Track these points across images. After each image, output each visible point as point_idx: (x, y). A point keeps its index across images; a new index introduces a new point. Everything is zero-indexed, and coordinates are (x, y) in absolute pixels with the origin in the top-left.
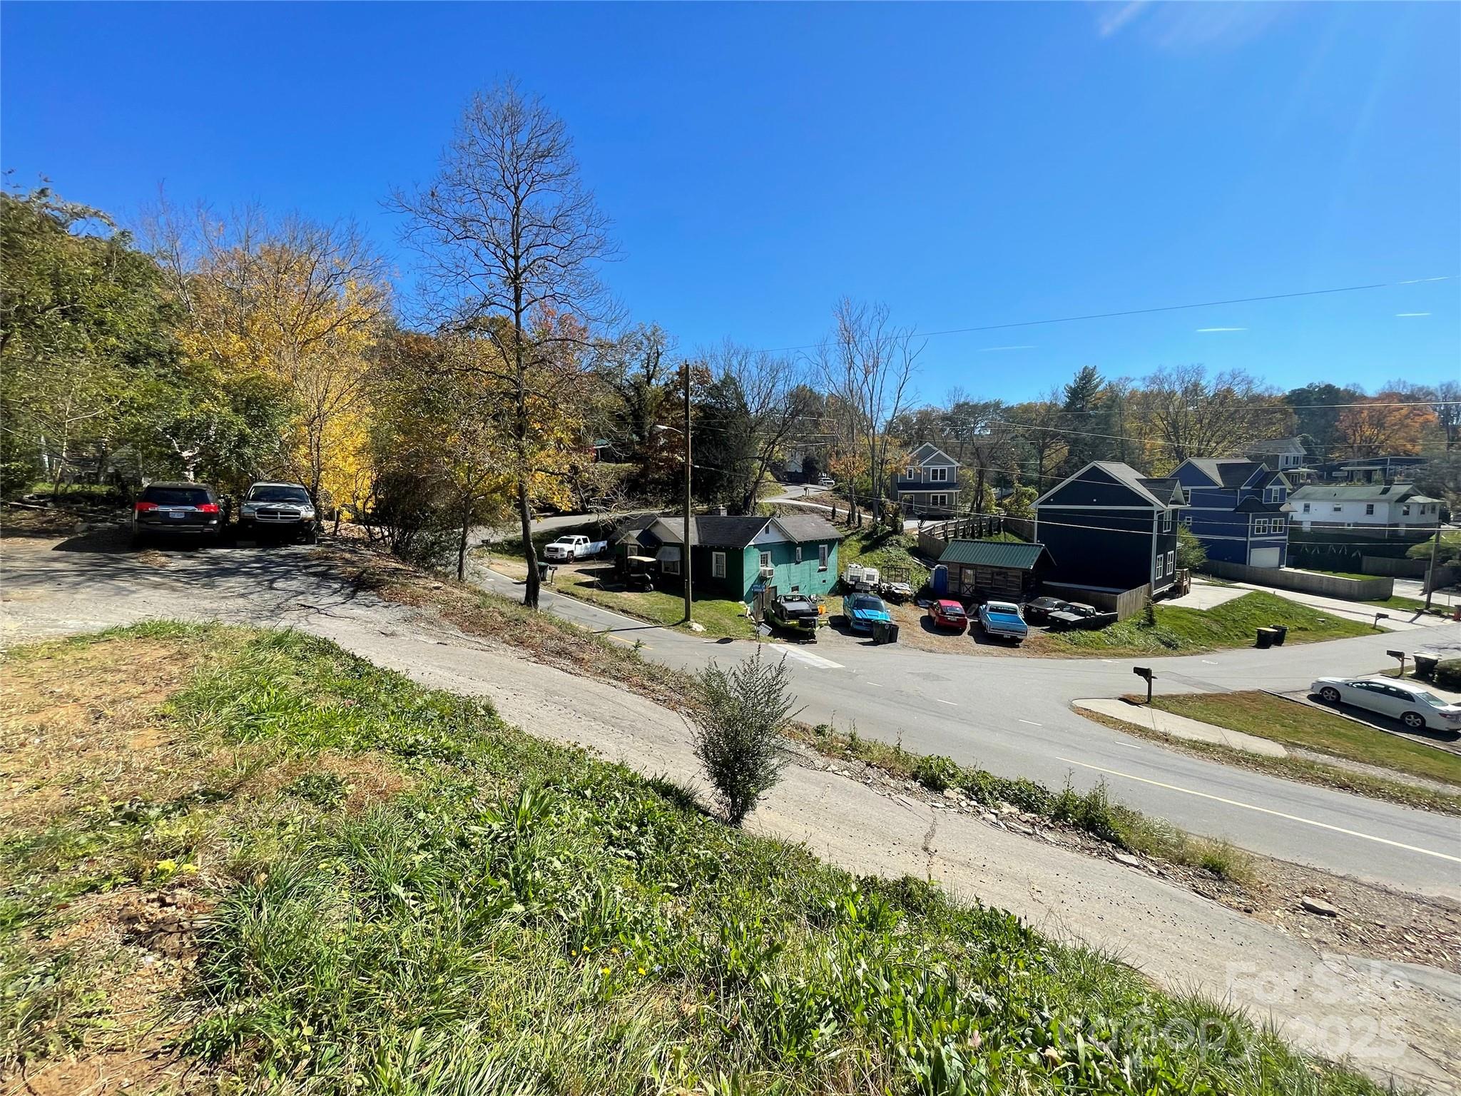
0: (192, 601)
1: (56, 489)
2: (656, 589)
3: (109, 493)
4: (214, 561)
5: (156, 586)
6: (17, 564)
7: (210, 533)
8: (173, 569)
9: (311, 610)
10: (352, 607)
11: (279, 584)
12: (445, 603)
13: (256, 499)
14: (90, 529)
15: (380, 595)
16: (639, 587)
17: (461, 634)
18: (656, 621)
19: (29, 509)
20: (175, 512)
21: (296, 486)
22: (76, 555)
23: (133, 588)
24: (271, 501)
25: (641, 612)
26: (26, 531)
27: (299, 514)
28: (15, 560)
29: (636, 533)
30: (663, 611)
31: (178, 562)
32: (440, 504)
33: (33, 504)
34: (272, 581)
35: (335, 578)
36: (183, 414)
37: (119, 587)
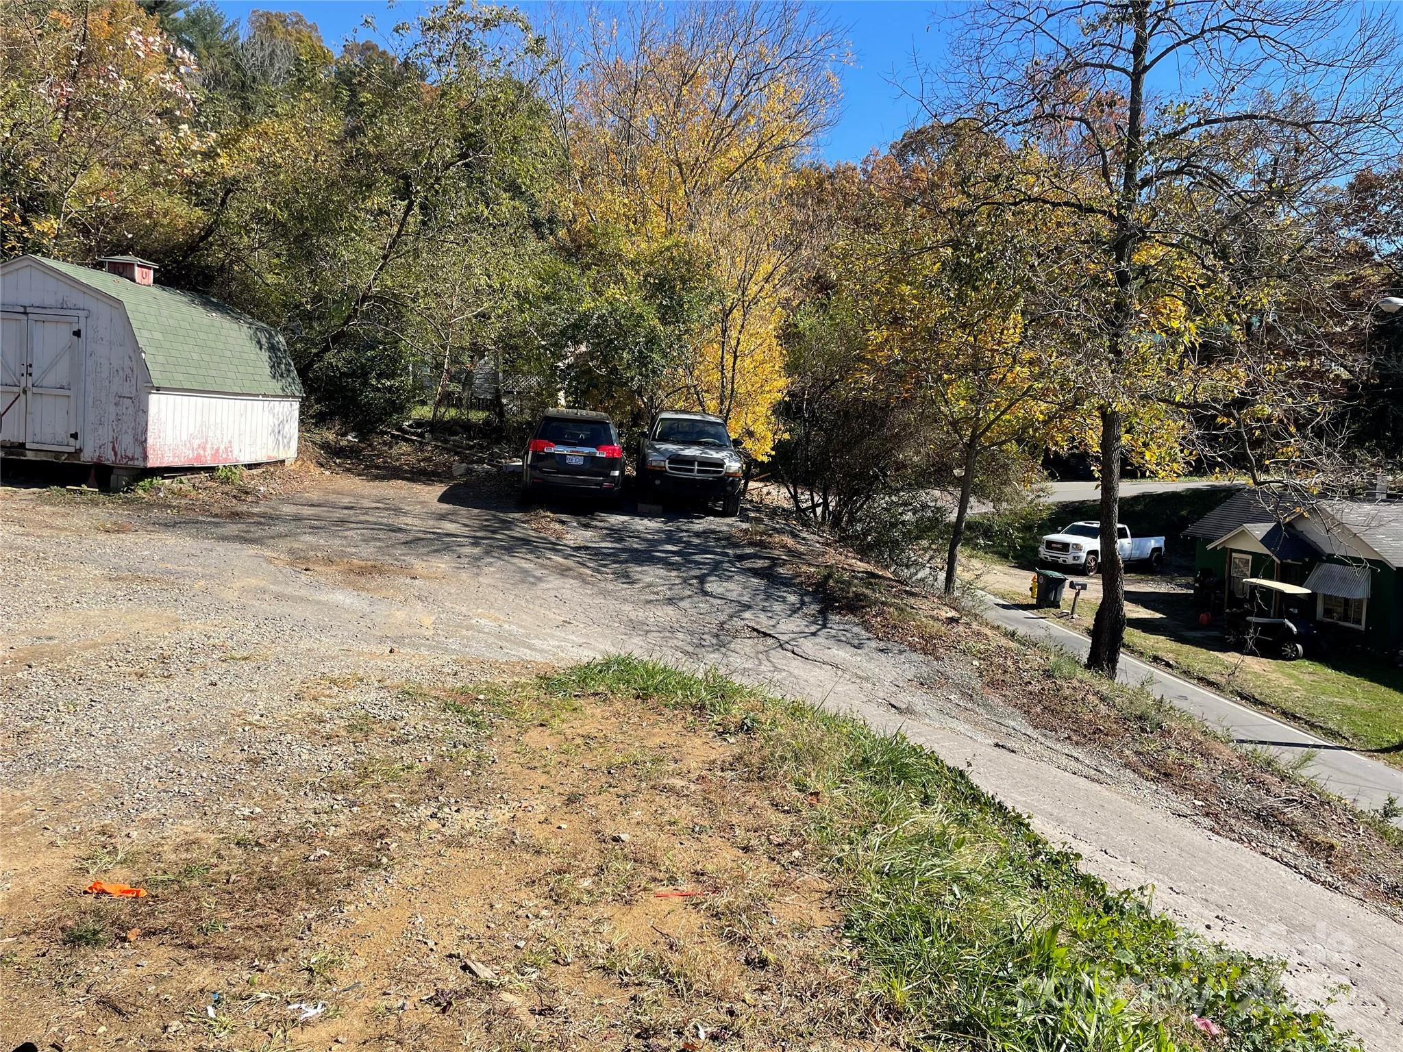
0: (612, 605)
1: (435, 415)
2: (1309, 655)
3: (487, 422)
4: (615, 534)
5: (563, 572)
6: (409, 520)
7: (610, 489)
8: (571, 543)
9: (770, 641)
10: (830, 643)
11: (713, 586)
12: (984, 656)
13: (664, 438)
14: (469, 472)
15: (866, 626)
16: (1272, 647)
17: (1030, 731)
18: (1334, 734)
19: (407, 440)
20: (574, 455)
21: (712, 419)
22: (462, 510)
23: (538, 573)
24: (683, 442)
25: (1288, 705)
26: (406, 471)
27: (721, 465)
28: (406, 514)
29: (1260, 530)
30: (1346, 710)
31: (576, 534)
32: (912, 455)
33: (413, 434)
34: (702, 579)
35: (787, 583)
36: (587, 305)
37: (525, 572)
